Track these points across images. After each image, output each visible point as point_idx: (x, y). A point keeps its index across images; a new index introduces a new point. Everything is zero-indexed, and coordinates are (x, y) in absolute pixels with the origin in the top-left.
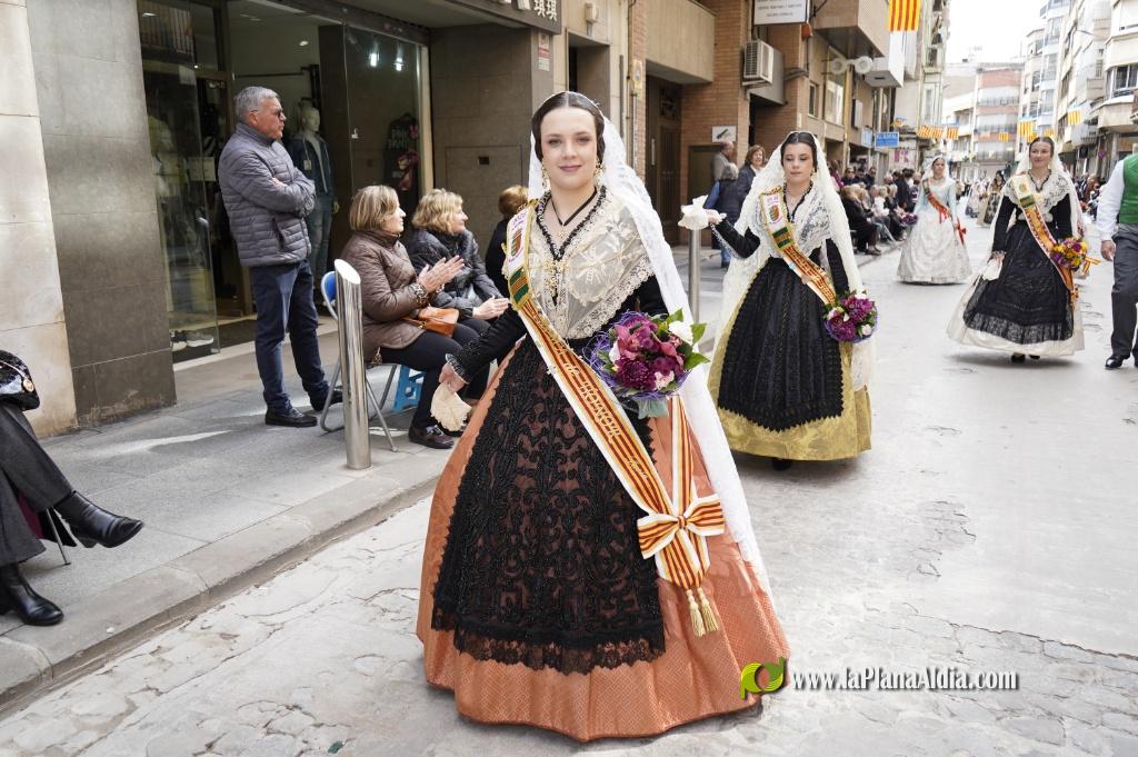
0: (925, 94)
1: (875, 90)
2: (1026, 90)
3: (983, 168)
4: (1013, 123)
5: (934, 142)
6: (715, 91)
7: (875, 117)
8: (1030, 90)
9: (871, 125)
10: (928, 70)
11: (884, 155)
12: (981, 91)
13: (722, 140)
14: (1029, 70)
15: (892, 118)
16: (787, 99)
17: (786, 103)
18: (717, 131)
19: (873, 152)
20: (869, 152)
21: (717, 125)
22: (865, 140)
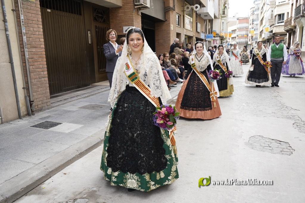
0: (222, 23)
1: (205, 20)
2: (250, 24)
7: (206, 29)
8: (252, 24)
9: (204, 32)
10: (222, 16)
11: (210, 42)
15: (212, 30)
19: (206, 41)
20: (204, 40)
22: (202, 36)
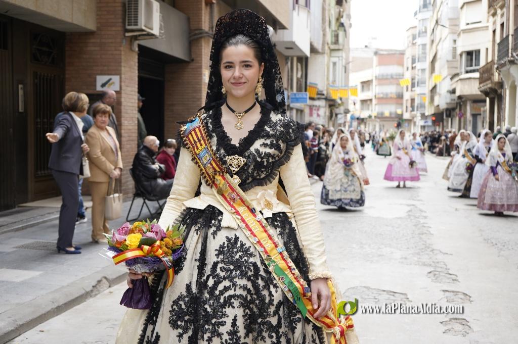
0: (331, 65)
1: (287, 58)
3: (382, 123)
4: (400, 92)
5: (339, 102)
6: (98, 41)
7: (290, 80)
8: (411, 68)
11: (301, 111)
13: (105, 89)
15: (306, 82)
16: (193, 56)
17: (193, 60)
18: (101, 79)
21: (101, 74)
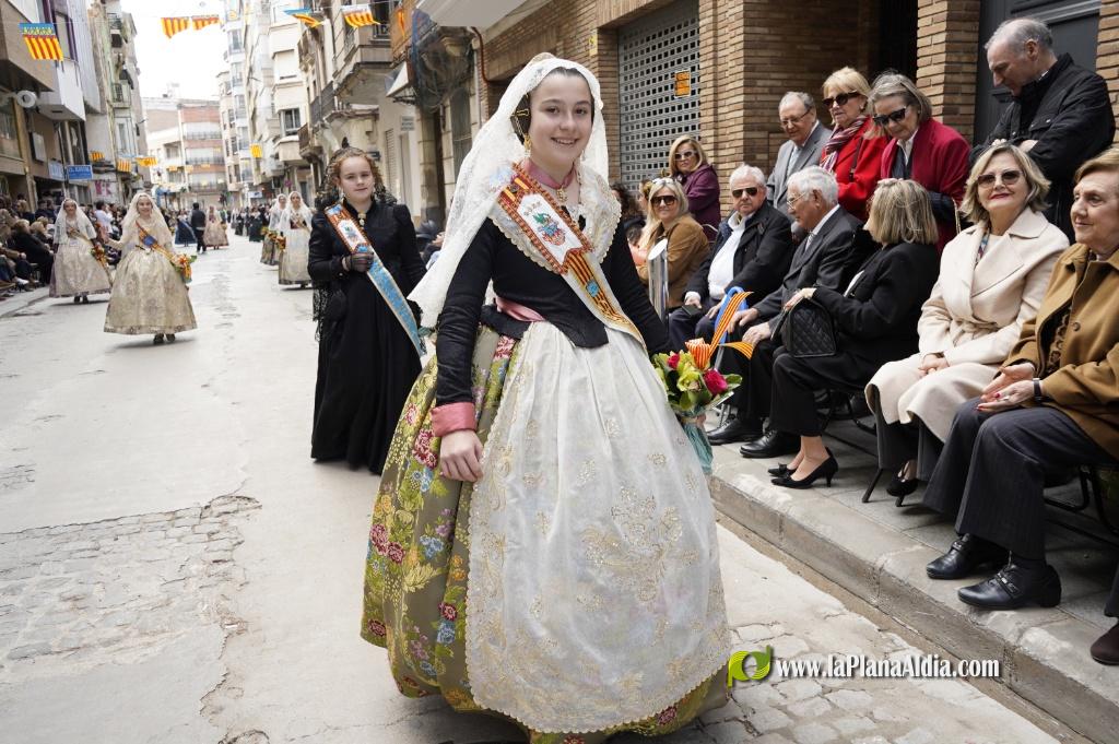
0: (117, 127)
2: (225, 126)
4: (220, 156)
5: (135, 174)
7: (63, 150)
8: (228, 127)
9: (59, 158)
10: (116, 105)
11: (84, 188)
12: (185, 125)
14: (224, 107)
15: (85, 150)
19: (69, 185)
20: (63, 185)
22: (55, 173)
